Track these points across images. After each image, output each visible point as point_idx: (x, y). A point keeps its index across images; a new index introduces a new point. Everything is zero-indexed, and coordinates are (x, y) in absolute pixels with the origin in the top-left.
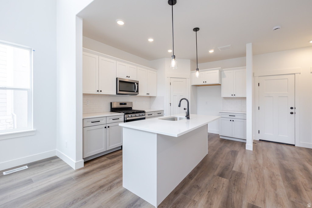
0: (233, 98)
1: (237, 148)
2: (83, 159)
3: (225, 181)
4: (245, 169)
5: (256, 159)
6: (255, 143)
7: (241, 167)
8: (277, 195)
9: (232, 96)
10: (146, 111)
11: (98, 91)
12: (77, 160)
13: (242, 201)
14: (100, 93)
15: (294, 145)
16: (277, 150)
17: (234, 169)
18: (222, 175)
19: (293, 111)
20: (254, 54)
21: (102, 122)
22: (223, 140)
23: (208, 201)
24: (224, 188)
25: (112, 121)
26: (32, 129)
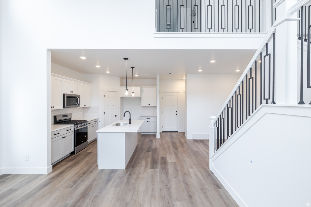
0: (149, 107)
1: (152, 138)
3: (150, 153)
4: (158, 147)
5: (162, 141)
6: (160, 133)
7: (156, 146)
8: (170, 152)
9: (148, 105)
10: (88, 121)
11: (51, 107)
13: (158, 157)
15: (177, 132)
16: (171, 135)
17: (153, 148)
18: (148, 151)
19: (177, 113)
20: (160, 79)
21: (60, 134)
22: (143, 135)
23: (146, 161)
24: (151, 155)
25: (66, 132)
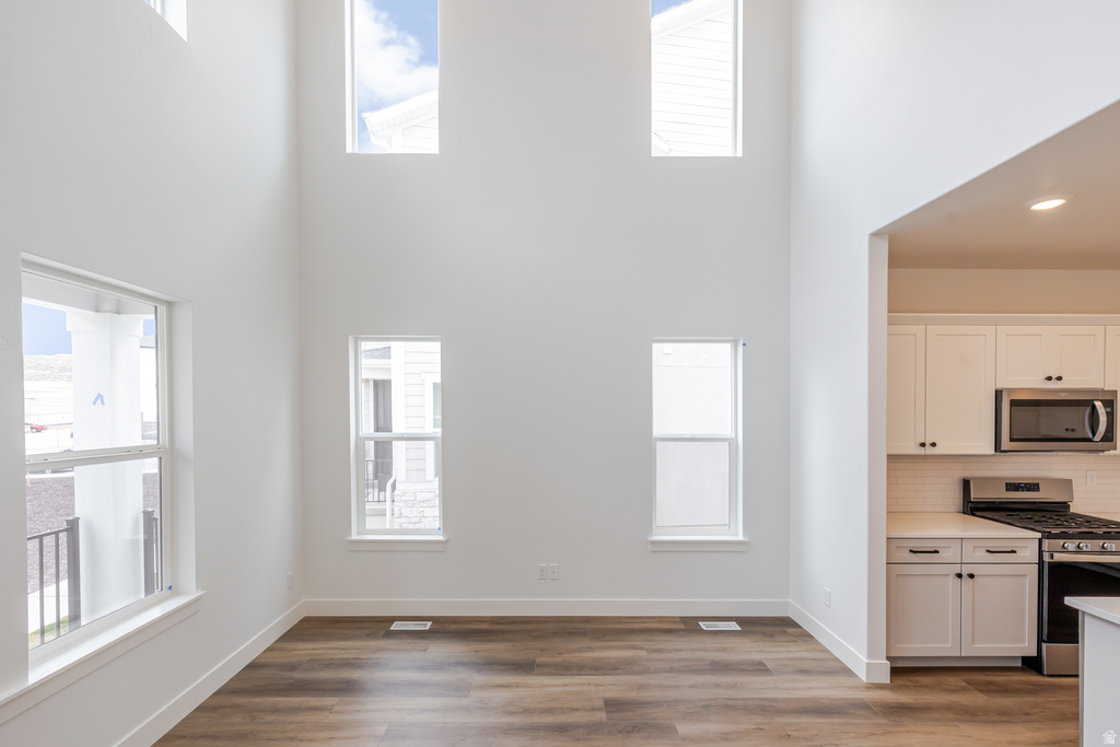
2: (888, 658)
11: (923, 445)
12: (870, 655)
14: (929, 451)
21: (945, 555)
25: (982, 556)
26: (740, 537)
